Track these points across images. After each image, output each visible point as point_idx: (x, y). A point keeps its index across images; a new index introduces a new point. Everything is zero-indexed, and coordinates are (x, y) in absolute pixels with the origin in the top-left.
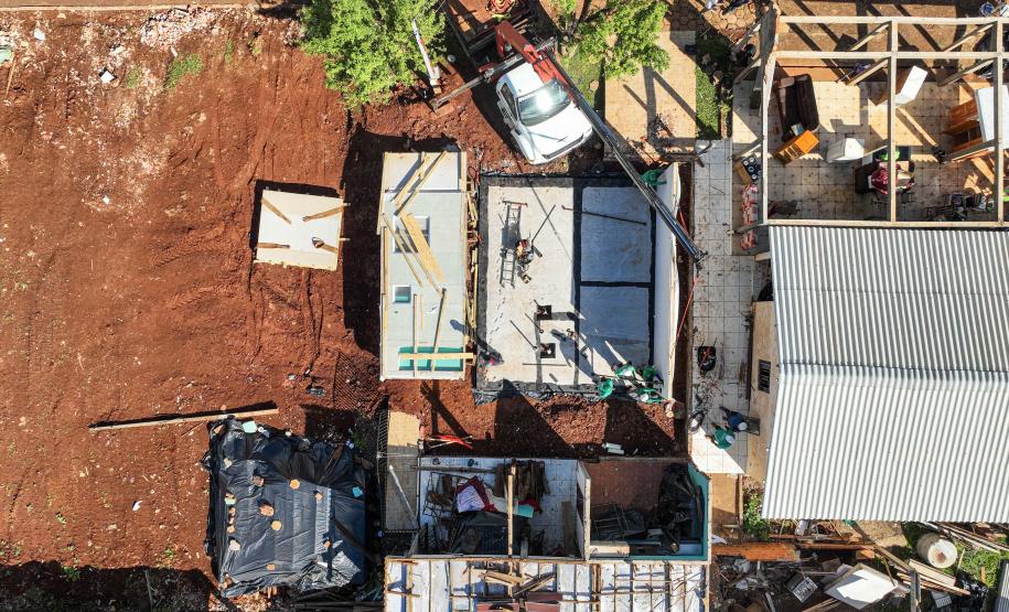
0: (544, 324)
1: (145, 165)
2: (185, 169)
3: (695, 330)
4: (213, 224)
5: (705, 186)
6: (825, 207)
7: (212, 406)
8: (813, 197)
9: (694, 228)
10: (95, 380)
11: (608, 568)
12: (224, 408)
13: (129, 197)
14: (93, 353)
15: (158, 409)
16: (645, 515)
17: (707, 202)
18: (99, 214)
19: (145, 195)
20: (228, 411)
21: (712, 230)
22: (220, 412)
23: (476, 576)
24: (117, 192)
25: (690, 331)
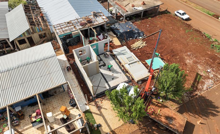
0: (103, 64)
1: (189, 61)
2: (182, 63)
3: (73, 74)
4: (170, 58)
5: (83, 100)
6: (52, 108)
7: (148, 38)
8: (55, 109)
9: (81, 91)
10: (167, 34)
11: (74, 29)
12: (146, 38)
13: (186, 56)
14: (171, 37)
15: (156, 35)
16: (71, 45)
17: (81, 97)
18: (188, 52)
19: (184, 58)
20: (145, 38)
21: (77, 92)
22: (146, 37)
23: (95, 24)
24: (189, 56)
25: (74, 73)
